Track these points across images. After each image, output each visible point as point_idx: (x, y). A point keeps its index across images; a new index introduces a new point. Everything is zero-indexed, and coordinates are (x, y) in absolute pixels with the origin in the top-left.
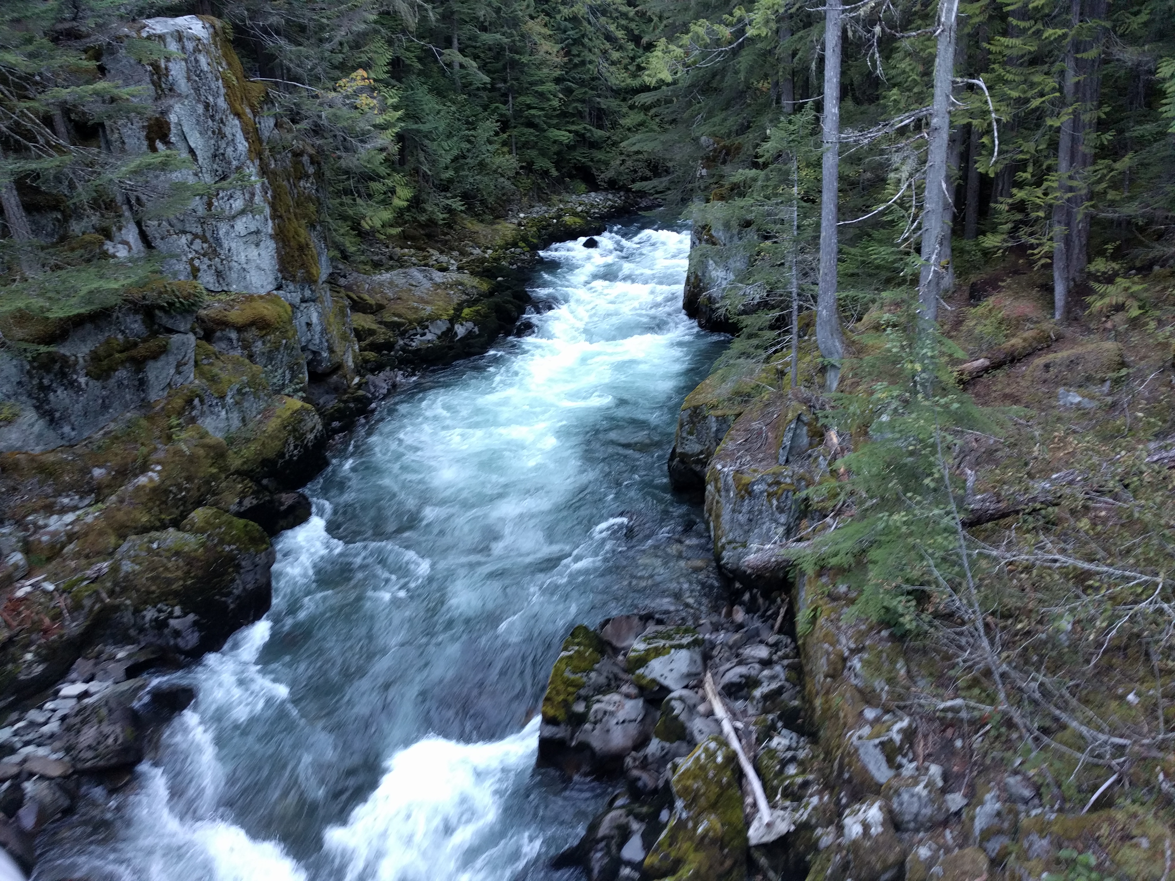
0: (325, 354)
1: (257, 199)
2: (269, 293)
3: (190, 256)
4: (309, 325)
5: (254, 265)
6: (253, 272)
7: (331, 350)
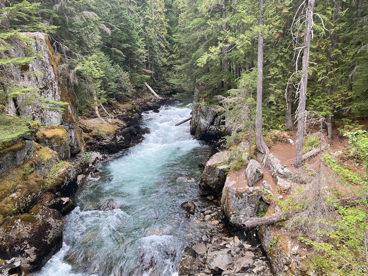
0: (75, 147)
1: (57, 94)
2: (58, 126)
3: (32, 113)
4: (71, 137)
5: (54, 116)
6: (53, 119)
7: (78, 145)
